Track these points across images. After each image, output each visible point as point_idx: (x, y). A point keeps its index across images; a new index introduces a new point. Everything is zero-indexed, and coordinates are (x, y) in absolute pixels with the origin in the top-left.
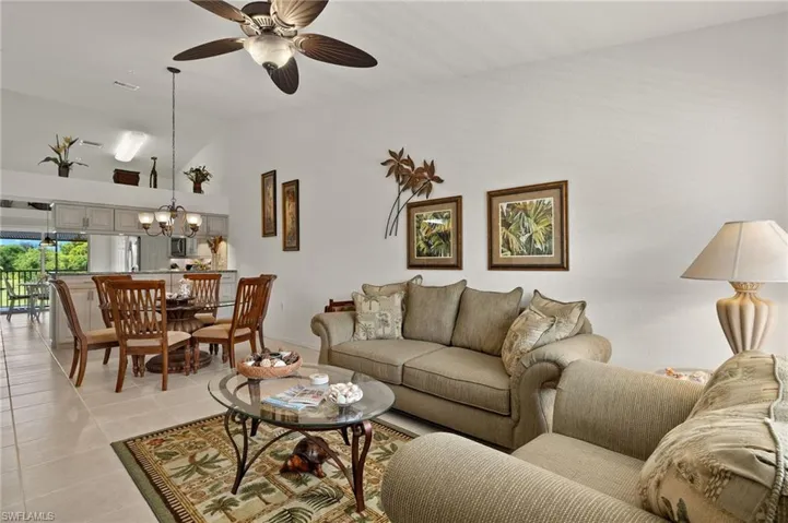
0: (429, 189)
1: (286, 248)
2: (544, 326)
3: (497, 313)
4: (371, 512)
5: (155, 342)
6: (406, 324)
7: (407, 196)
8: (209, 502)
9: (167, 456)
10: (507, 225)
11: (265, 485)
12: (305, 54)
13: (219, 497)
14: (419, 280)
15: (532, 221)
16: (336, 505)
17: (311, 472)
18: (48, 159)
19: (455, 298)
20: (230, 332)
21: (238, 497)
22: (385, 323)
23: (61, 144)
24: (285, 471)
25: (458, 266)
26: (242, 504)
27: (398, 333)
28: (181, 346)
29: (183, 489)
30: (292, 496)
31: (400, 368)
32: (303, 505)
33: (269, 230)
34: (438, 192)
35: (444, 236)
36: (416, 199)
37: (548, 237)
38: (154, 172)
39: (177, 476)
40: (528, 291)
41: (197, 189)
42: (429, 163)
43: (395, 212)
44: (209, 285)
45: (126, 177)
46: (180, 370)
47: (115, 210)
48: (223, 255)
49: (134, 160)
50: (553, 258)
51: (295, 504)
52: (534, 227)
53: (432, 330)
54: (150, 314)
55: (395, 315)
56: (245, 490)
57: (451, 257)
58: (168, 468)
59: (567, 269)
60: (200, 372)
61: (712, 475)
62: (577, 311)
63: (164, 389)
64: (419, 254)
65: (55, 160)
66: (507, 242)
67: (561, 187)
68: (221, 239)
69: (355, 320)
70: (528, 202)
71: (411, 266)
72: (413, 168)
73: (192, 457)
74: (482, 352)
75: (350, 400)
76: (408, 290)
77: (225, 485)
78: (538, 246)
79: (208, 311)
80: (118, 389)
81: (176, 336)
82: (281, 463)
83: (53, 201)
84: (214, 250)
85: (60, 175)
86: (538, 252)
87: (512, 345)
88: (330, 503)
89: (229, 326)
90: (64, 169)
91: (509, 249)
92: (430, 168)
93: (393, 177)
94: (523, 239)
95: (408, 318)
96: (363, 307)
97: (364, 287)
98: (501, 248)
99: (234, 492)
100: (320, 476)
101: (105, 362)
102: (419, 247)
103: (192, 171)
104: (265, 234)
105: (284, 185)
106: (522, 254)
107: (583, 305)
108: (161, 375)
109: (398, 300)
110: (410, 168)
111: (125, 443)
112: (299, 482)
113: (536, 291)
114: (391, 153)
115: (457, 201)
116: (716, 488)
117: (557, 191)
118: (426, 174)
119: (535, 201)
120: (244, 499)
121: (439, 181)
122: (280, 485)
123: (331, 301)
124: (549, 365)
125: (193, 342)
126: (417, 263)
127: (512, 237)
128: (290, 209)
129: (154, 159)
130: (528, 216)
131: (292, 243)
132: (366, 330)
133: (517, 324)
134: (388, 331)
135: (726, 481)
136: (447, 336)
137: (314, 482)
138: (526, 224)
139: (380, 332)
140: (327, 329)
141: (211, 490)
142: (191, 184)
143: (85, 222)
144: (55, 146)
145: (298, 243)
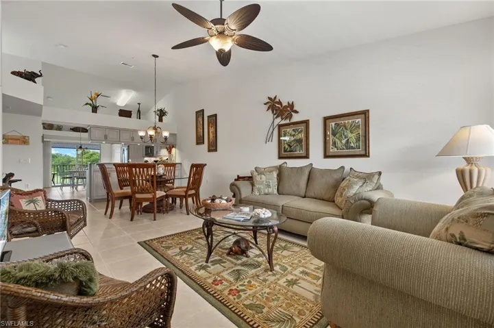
0: (291, 117)
1: (209, 151)
2: (360, 184)
3: (330, 180)
4: (277, 272)
5: (149, 196)
6: (280, 187)
7: (278, 121)
8: (196, 266)
9: (168, 248)
10: (334, 134)
11: (220, 260)
12: (238, 45)
13: (200, 264)
14: (285, 165)
15: (348, 132)
16: (259, 269)
17: (242, 255)
18: (87, 104)
19: (307, 173)
20: (186, 192)
21: (209, 264)
22: (269, 186)
23: (93, 96)
24: (228, 254)
25: (307, 157)
26: (212, 267)
27: (276, 192)
28: (161, 199)
29: (181, 261)
30: (236, 265)
31: (281, 207)
32: (242, 268)
33: (200, 141)
34: (296, 118)
35: (299, 141)
36: (283, 122)
37: (358, 140)
38: (139, 111)
39: (176, 255)
40: (347, 168)
41: (161, 120)
42: (291, 103)
43: (271, 129)
45: (125, 113)
46: (159, 212)
47: (120, 130)
48: (174, 155)
49: (126, 105)
50: (360, 151)
51: (239, 268)
52: (350, 135)
53: (295, 189)
54: (144, 182)
55: (274, 182)
56: (212, 262)
57: (303, 152)
58: (170, 252)
59: (369, 156)
60: (170, 212)
61: (478, 217)
62: (376, 177)
63: (155, 220)
64: (285, 151)
65: (90, 105)
66: (334, 144)
67: (365, 114)
68: (173, 147)
69: (253, 185)
70: (346, 122)
71: (280, 158)
72: (282, 106)
73: (180, 248)
74: (323, 200)
75: (266, 216)
76: (280, 170)
77: (201, 260)
78: (352, 145)
79: (170, 183)
80: (132, 220)
81: (160, 194)
82: (227, 251)
83: (89, 126)
84: (170, 152)
85: (92, 112)
86: (352, 148)
87: (342, 194)
88: (255, 268)
89: (185, 189)
90: (95, 109)
91: (336, 147)
92: (291, 106)
93: (270, 111)
94: (344, 141)
95: (281, 183)
96: (257, 178)
97: (256, 168)
98: (331, 147)
99: (207, 262)
100: (247, 256)
101: (120, 208)
102: (285, 148)
103: (158, 111)
104: (197, 144)
105: (209, 117)
106: (343, 149)
107: (380, 173)
108: (153, 214)
109: (275, 174)
110: (280, 106)
111: (145, 242)
112: (238, 259)
113: (351, 169)
114: (269, 98)
115: (306, 122)
116: (480, 222)
117: (363, 116)
118: (289, 109)
119: (350, 121)
120: (212, 265)
121: (296, 112)
122: (228, 260)
123: (238, 176)
124: (365, 202)
125: (167, 196)
126: (283, 156)
127: (337, 140)
128: (212, 130)
129: (139, 104)
130: (346, 129)
131: (213, 147)
132: (259, 190)
133: (343, 184)
134: (270, 190)
135: (485, 218)
136: (303, 192)
137: (244, 259)
138: (345, 133)
139: (266, 191)
140: (239, 189)
141: (195, 261)
142: (157, 117)
143: (106, 137)
144: (90, 97)
145: (216, 147)
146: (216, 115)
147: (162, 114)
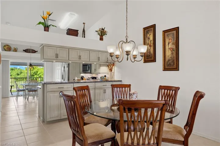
1: (165, 69)
18: (40, 23)
23: (45, 15)
33: (149, 58)
41: (101, 39)
44: (125, 90)
45: (72, 32)
47: (69, 49)
65: (43, 24)
84: (111, 70)
85: (45, 30)
90: (47, 28)
103: (100, 30)
104: (146, 62)
105: (164, 32)
129: (84, 24)
131: (172, 66)
142: (99, 37)
143: (57, 56)
144: (42, 16)
145: (179, 69)
146: (179, 27)
147: (102, 33)
